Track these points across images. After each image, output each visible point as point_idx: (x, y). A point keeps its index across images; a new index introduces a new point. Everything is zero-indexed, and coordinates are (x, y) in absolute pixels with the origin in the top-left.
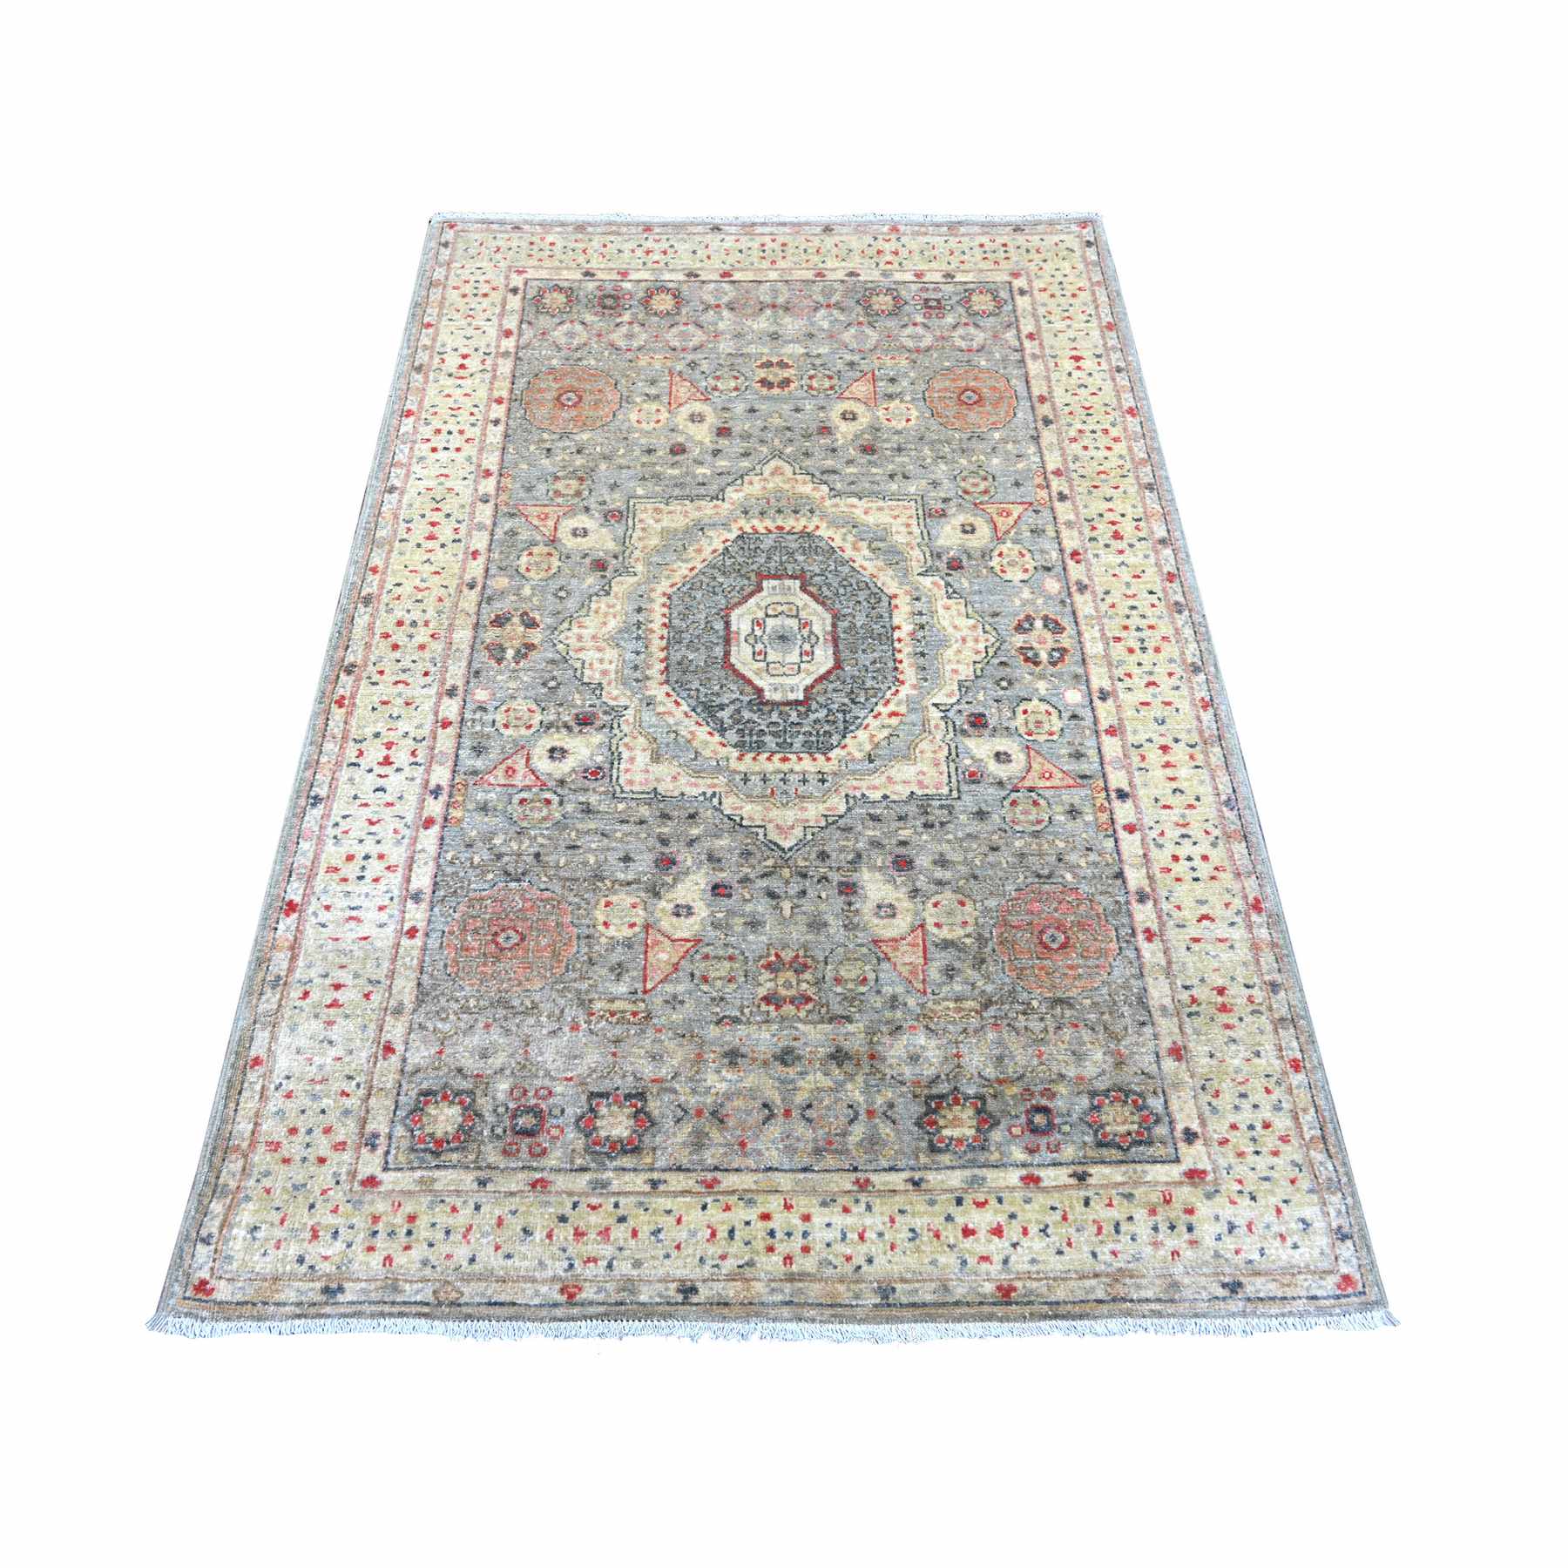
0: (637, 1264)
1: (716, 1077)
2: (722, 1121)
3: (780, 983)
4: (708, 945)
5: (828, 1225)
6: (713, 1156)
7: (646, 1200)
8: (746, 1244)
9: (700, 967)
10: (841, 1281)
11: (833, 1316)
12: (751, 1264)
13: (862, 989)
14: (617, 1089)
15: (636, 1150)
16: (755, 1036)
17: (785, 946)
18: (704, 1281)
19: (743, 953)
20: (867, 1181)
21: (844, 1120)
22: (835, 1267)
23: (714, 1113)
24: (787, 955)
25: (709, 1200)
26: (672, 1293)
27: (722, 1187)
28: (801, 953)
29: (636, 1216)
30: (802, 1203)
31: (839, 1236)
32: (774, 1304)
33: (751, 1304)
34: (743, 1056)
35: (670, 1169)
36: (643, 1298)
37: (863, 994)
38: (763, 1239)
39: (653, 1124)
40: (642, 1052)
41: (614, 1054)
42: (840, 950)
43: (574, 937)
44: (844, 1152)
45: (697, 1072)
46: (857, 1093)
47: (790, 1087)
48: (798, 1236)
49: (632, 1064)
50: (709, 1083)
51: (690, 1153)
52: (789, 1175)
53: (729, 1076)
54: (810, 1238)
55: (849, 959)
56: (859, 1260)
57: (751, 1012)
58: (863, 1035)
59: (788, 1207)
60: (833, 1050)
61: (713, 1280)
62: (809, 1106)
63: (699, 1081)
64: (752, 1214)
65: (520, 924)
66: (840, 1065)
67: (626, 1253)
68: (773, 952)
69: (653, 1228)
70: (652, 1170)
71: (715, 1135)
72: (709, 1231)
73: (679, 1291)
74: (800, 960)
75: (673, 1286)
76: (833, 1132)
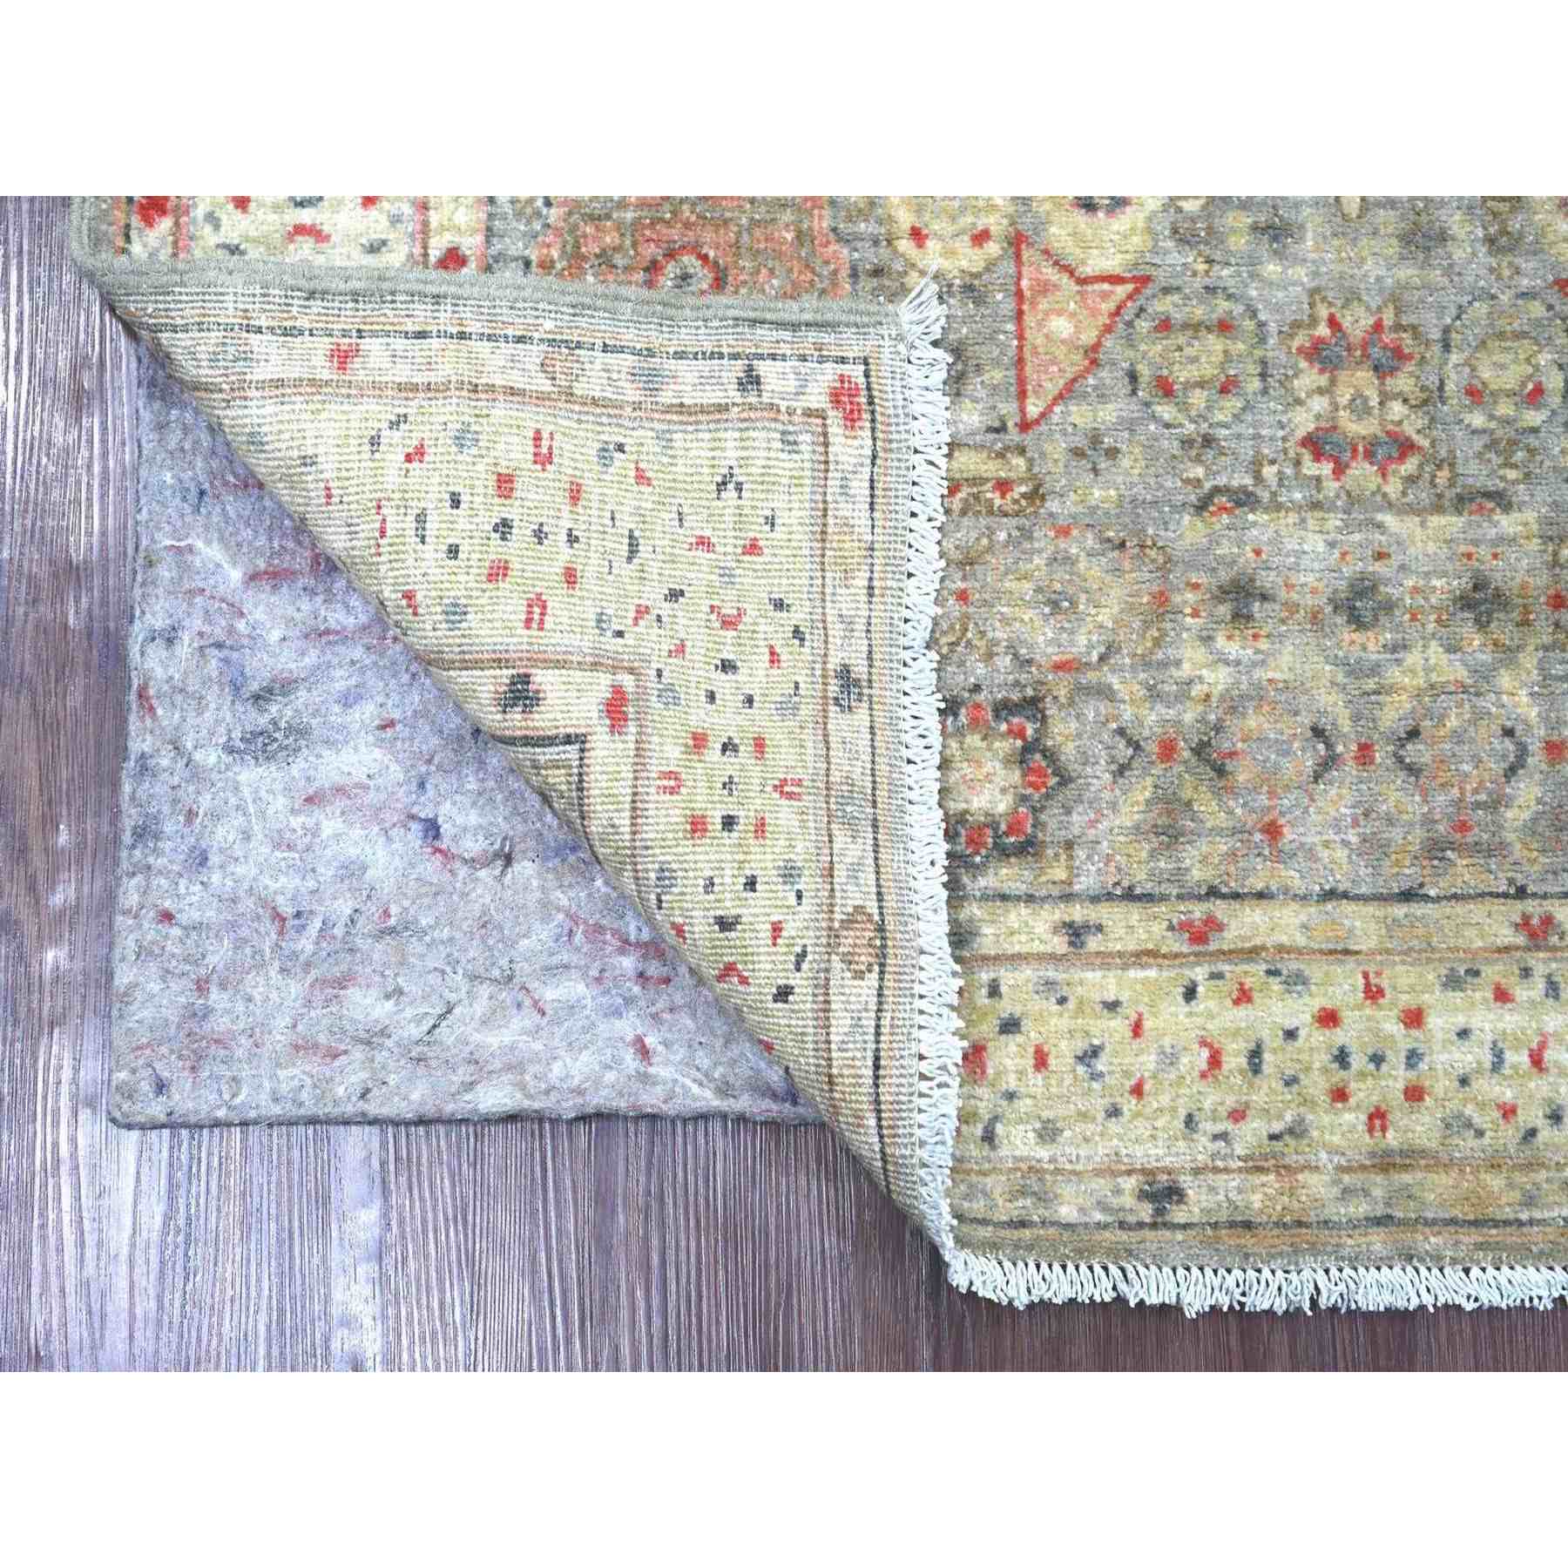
0: (1048, 1132)
1: (1201, 654)
2: (1221, 772)
3: (1344, 400)
4: (1166, 291)
5: (1464, 1034)
6: (1204, 860)
7: (1060, 976)
8: (1287, 1084)
9: (1151, 353)
10: (1495, 1167)
11: (1480, 1246)
12: (1296, 1131)
13: (1534, 418)
14: (977, 688)
15: (1028, 848)
16: (1291, 545)
17: (1352, 297)
18: (1197, 1172)
19: (1253, 313)
20: (1548, 920)
21: (1496, 767)
22: (1480, 1134)
23: (1200, 750)
24: (1357, 322)
25: (1200, 973)
26: (1128, 1201)
27: (1230, 937)
28: (1388, 318)
29: (1040, 1018)
30: (1403, 982)
31: (1487, 1059)
32: (1353, 1225)
33: (1300, 1224)
34: (1264, 597)
35: (1110, 897)
36: (1067, 1212)
37: (1535, 431)
38: (1325, 1070)
39: (1065, 780)
40: (1028, 586)
41: (962, 596)
42: (1480, 308)
43: (844, 273)
44: (1495, 849)
45: (1157, 642)
46: (1523, 697)
47: (1371, 684)
48: (1396, 1060)
49: (1006, 621)
50: (1186, 670)
51: (1153, 854)
52: (1370, 909)
53: (1233, 649)
54: (1423, 1066)
55: (1501, 336)
56: (1532, 1115)
57: (1281, 477)
58: (1535, 545)
59: (1373, 993)
60: (1465, 583)
61: (1216, 1170)
62: (1414, 734)
63: (1164, 665)
64: (1299, 1011)
65: (708, 236)
66: (1482, 625)
67: (1024, 1105)
68: (1323, 312)
69: (1081, 1045)
70: (1068, 897)
71: (1210, 810)
72: (1205, 1053)
73: (1143, 1195)
74: (1387, 338)
75: (1130, 1184)
76: (1470, 798)
